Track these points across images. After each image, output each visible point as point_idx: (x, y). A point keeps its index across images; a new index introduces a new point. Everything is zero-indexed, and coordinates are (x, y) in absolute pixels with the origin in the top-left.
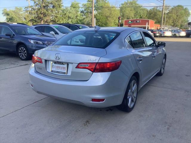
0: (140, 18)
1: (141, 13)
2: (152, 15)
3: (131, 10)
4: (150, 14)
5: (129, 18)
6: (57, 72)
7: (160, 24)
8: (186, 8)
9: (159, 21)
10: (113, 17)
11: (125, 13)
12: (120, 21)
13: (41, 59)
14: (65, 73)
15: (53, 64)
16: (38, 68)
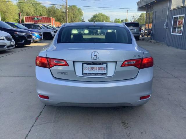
0: (40, 15)
1: (40, 10)
2: (51, 13)
3: (30, 7)
4: (50, 12)
5: (28, 14)
6: (93, 74)
7: (60, 22)
8: (79, 8)
9: (59, 19)
10: (12, 13)
11: (24, 9)
12: (21, 18)
13: (66, 61)
14: (105, 74)
15: (85, 65)
16: (58, 73)
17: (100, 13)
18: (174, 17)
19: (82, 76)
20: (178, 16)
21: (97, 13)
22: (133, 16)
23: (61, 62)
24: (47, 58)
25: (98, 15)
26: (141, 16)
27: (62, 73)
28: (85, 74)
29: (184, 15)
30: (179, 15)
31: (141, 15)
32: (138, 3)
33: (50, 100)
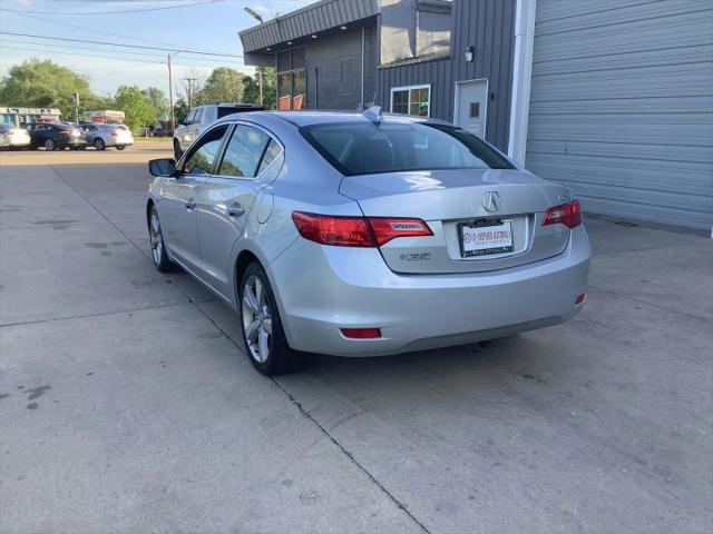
6: (485, 252)
13: (424, 222)
14: (510, 249)
15: (466, 230)
16: (402, 257)
17: (41, 61)
18: (393, 90)
19: (460, 258)
20: (409, 88)
21: (29, 62)
22: (189, 80)
23: (414, 226)
24: (365, 218)
25: (36, 68)
26: (213, 80)
27: (415, 256)
28: (470, 254)
29: (429, 86)
30: (413, 84)
31: (214, 76)
32: (243, 35)
33: (383, 339)
